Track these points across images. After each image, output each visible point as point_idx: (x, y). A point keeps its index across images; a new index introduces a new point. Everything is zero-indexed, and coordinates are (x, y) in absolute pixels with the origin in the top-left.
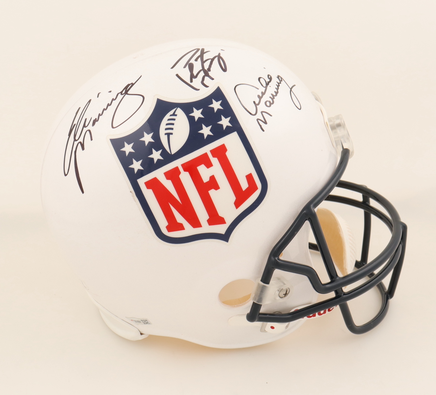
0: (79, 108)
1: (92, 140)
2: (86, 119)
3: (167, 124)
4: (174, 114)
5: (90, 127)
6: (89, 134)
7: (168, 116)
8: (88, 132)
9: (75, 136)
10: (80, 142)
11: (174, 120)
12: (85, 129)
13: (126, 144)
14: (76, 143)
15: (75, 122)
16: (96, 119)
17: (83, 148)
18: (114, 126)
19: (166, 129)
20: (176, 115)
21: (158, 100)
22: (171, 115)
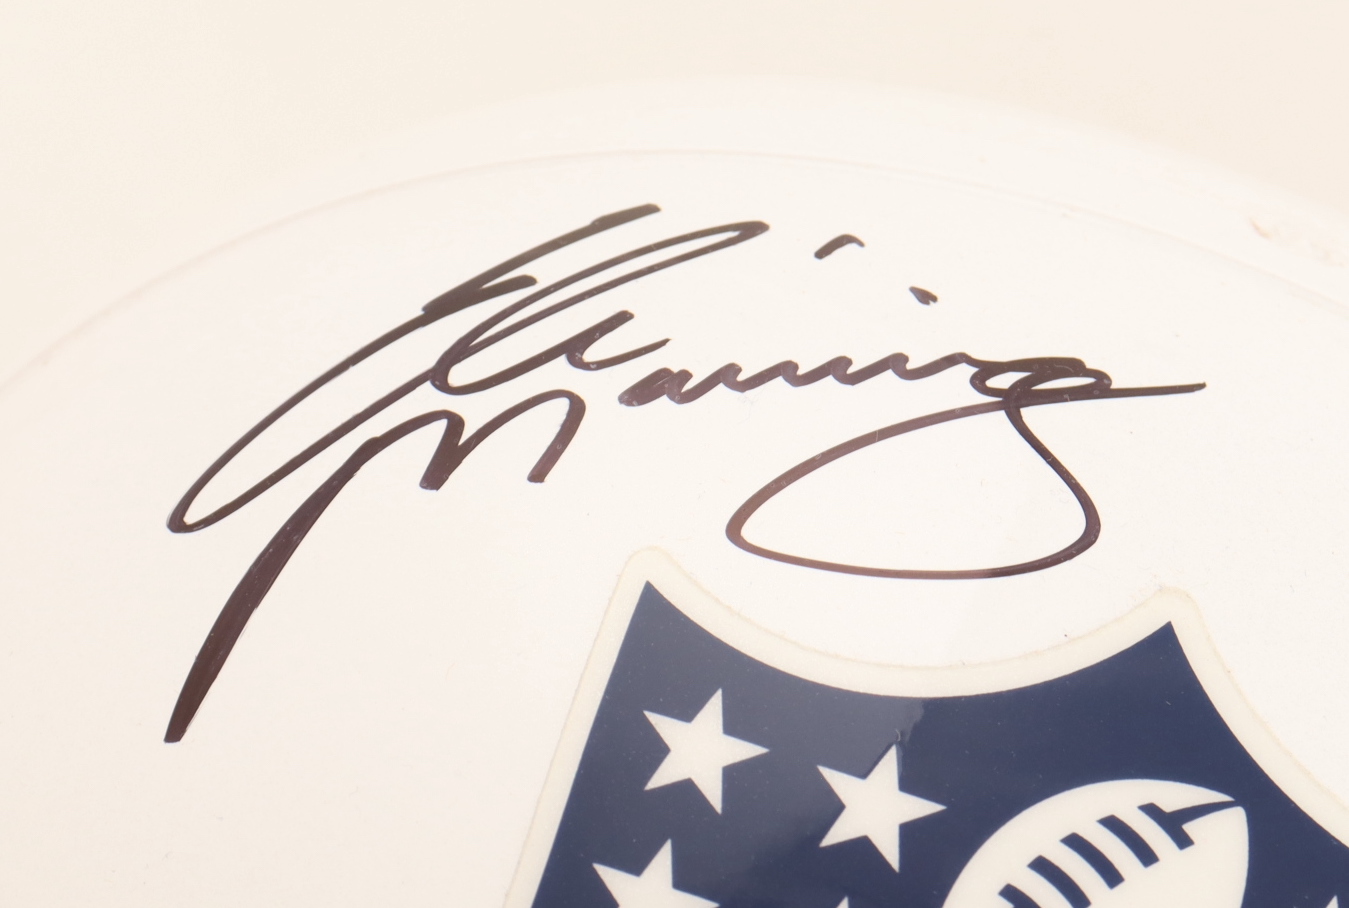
0: (649, 210)
1: (538, 475)
2: (622, 318)
3: (1075, 842)
4: (1175, 824)
5: (601, 390)
6: (556, 429)
7: (1125, 797)
8: (562, 406)
9: (463, 349)
10: (455, 423)
11: (1147, 856)
12: (559, 374)
13: (713, 710)
14: (428, 399)
15: (545, 270)
16: (685, 375)
17: (436, 475)
18: (748, 532)
19: (1042, 866)
20: (1183, 841)
21: (1164, 642)
22: (1151, 810)
